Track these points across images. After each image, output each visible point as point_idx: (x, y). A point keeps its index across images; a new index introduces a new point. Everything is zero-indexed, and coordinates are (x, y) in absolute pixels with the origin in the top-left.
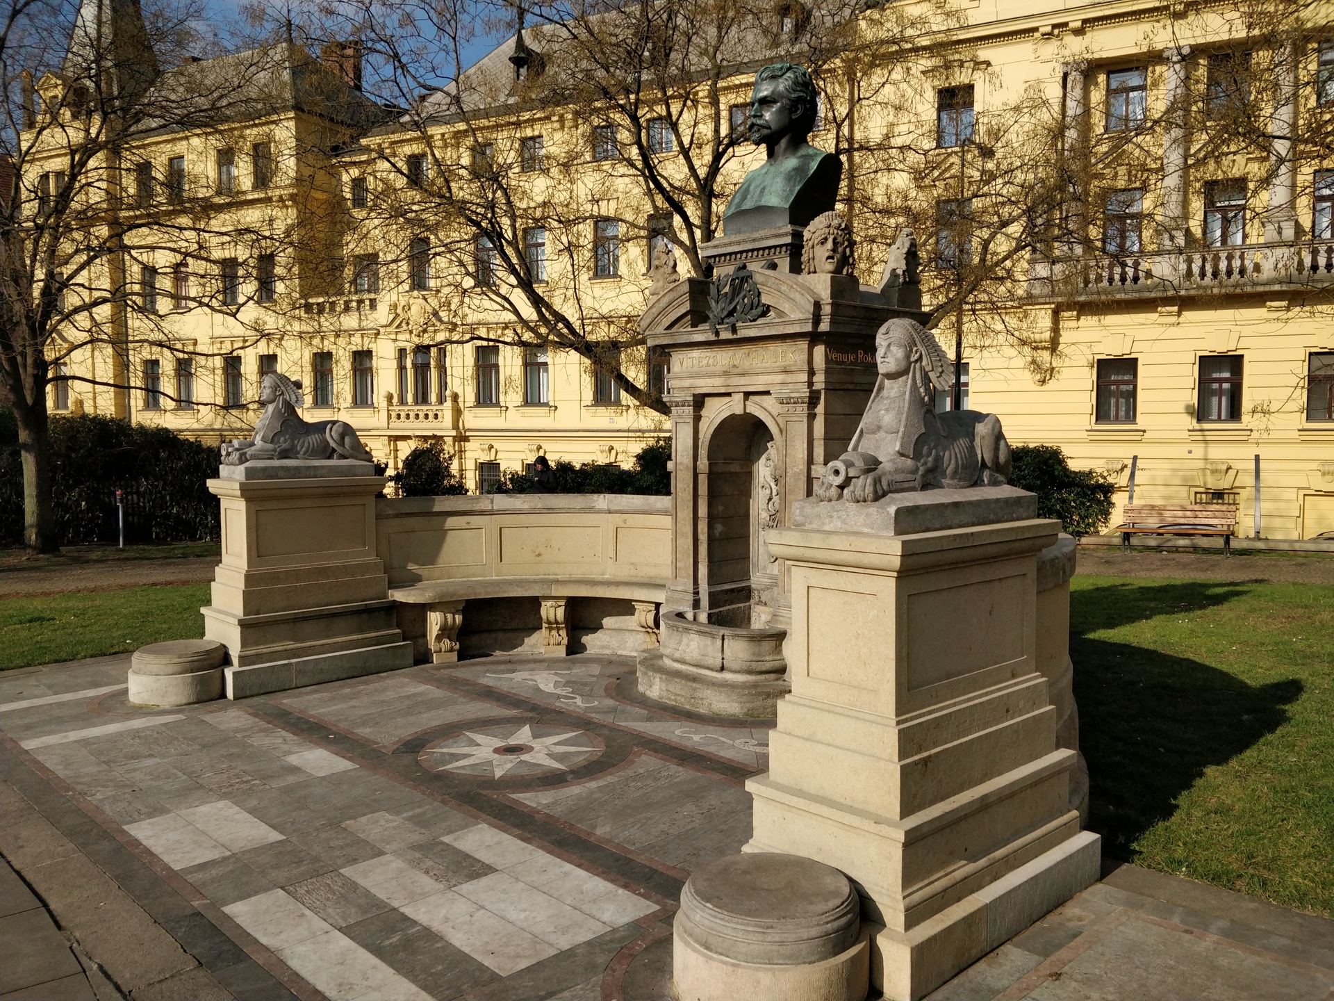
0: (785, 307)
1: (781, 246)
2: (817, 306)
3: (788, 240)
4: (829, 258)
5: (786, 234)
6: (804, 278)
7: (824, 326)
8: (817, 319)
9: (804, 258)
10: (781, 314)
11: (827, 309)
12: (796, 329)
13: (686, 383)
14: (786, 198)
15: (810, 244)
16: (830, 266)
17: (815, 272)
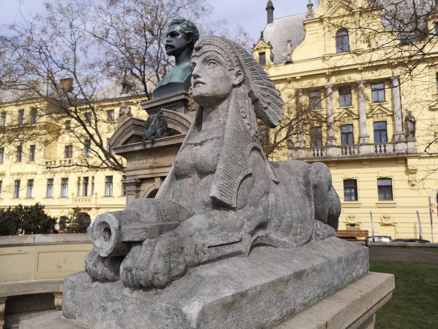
0: (179, 129)
1: (179, 101)
3: (182, 97)
13: (132, 173)
14: (183, 79)
15: (192, 96)
17: (195, 110)
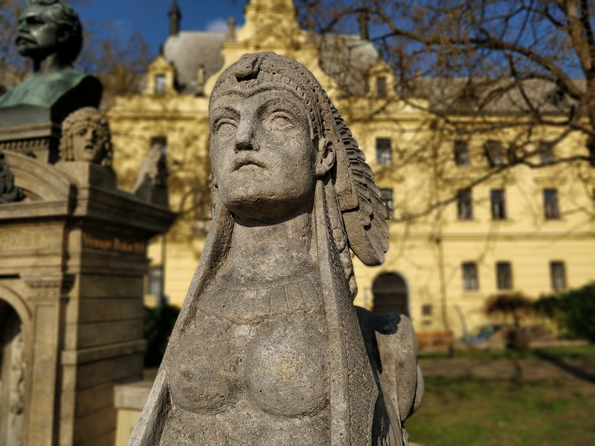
0: (40, 190)
1: (40, 139)
2: (74, 189)
3: (47, 133)
4: (88, 147)
5: (45, 128)
6: (62, 165)
7: (81, 210)
8: (73, 203)
9: (62, 147)
10: (35, 196)
11: (84, 194)
12: (51, 212)
14: (48, 100)
15: (69, 133)
16: (88, 155)
17: (73, 160)
